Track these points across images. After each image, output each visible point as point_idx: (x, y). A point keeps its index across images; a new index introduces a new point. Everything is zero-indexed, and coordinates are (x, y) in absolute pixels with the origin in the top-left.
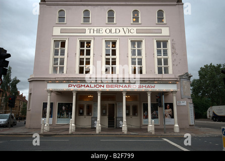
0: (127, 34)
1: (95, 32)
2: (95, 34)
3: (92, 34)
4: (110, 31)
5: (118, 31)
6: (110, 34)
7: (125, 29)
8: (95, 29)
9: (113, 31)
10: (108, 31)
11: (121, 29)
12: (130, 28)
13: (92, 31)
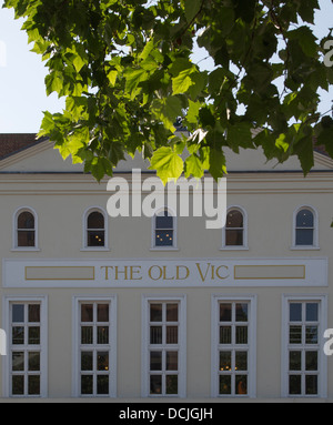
0: (209, 282)
1: (121, 276)
2: (122, 282)
3: (112, 282)
4: (163, 272)
5: (183, 272)
6: (161, 283)
7: (203, 265)
8: (121, 269)
9: (171, 272)
10: (155, 273)
11: (192, 265)
12: (217, 264)
13: (112, 273)
